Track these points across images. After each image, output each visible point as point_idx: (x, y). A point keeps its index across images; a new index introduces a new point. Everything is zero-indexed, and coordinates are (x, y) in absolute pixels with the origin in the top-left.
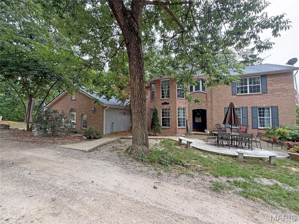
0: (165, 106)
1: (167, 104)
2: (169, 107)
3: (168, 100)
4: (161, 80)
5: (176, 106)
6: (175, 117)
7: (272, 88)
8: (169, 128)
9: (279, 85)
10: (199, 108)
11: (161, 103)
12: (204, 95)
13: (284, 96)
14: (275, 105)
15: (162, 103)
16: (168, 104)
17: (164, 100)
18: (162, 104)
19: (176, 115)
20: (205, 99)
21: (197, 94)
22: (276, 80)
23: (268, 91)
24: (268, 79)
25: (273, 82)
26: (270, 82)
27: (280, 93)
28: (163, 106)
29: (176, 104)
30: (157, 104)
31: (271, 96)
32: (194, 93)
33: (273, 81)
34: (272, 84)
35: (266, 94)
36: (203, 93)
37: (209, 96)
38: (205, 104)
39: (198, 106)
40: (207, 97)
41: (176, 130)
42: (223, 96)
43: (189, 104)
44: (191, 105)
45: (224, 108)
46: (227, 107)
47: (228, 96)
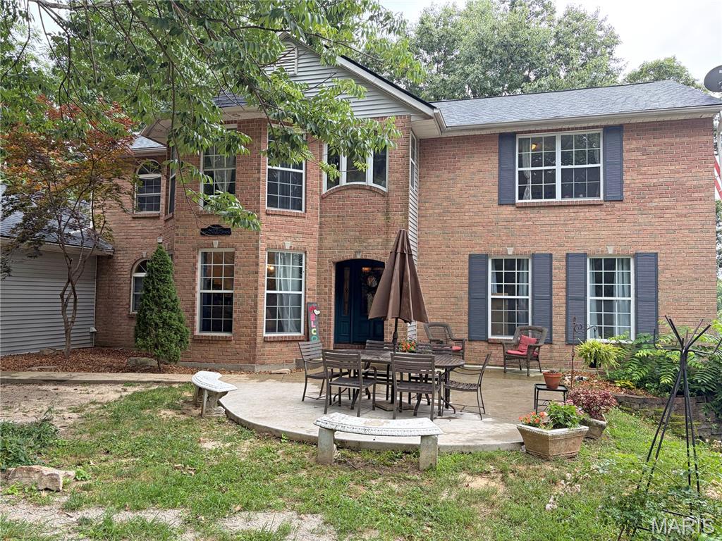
1: (221, 234)
2: (229, 246)
6: (253, 292)
7: (639, 179)
8: (227, 340)
9: (664, 170)
11: (198, 231)
12: (379, 201)
13: (679, 215)
14: (648, 251)
15: (202, 230)
16: (227, 232)
17: (210, 215)
18: (204, 232)
19: (258, 281)
22: (655, 148)
23: (626, 194)
24: (626, 146)
25: (644, 157)
26: (634, 156)
27: (666, 202)
28: (207, 240)
29: (258, 233)
31: (636, 212)
32: (343, 188)
33: (644, 151)
34: (640, 163)
35: (618, 205)
36: (374, 192)
37: (397, 207)
38: (380, 240)
39: (356, 246)
40: (387, 208)
41: (255, 347)
42: (467, 207)
43: (321, 239)
44: (331, 241)
45: (467, 257)
46: (480, 253)
47: (484, 209)
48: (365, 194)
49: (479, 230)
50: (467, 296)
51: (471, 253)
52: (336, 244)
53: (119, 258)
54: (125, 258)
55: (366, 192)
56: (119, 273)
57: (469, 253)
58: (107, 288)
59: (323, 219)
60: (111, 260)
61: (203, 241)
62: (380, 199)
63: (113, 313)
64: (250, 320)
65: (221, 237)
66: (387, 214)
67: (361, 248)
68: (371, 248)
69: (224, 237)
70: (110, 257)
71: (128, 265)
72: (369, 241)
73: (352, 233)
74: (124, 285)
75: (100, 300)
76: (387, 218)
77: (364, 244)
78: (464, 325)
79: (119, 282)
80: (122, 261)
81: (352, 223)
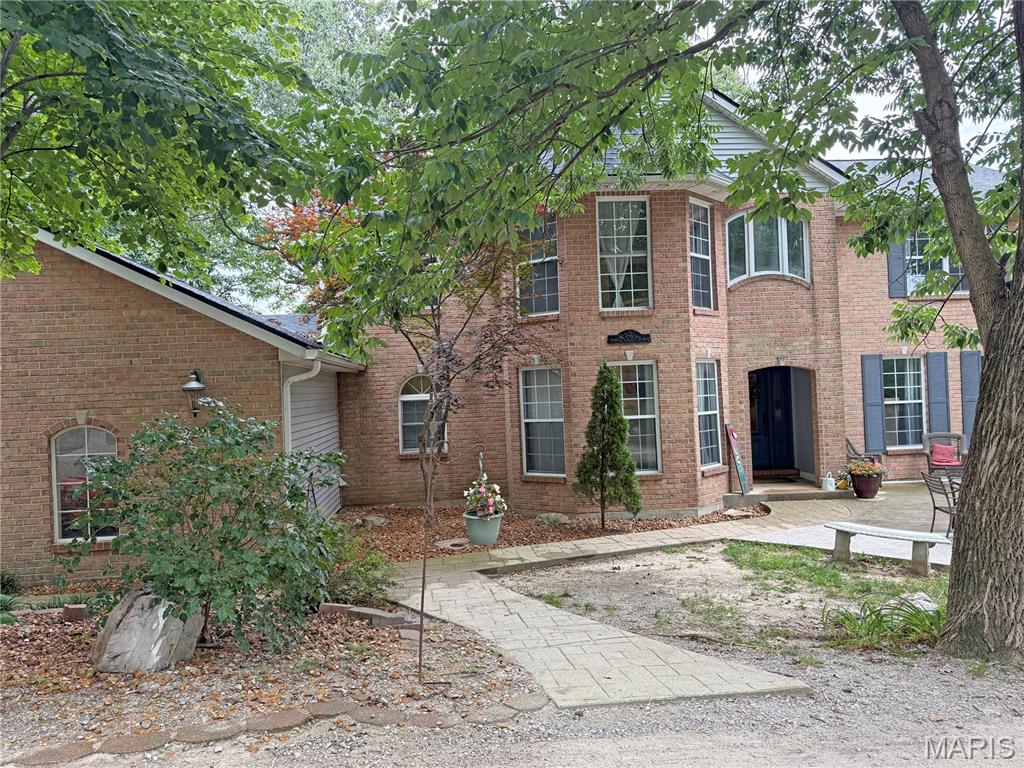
0: (630, 354)
1: (637, 342)
2: (649, 357)
3: (641, 316)
4: (599, 199)
5: (688, 350)
6: (687, 415)
8: (656, 480)
10: (782, 364)
11: (604, 338)
12: (801, 292)
15: (610, 337)
16: (646, 339)
17: (619, 317)
18: (611, 340)
19: (690, 401)
20: (806, 318)
21: (768, 285)
28: (616, 349)
29: (688, 340)
30: (577, 339)
32: (752, 281)
36: (796, 283)
37: (824, 302)
38: (807, 343)
39: (778, 351)
40: (814, 303)
41: (696, 485)
42: (855, 300)
43: (730, 342)
44: (743, 345)
45: (859, 358)
46: (874, 353)
47: (874, 303)
48: (784, 287)
49: (869, 326)
50: (861, 403)
51: (864, 353)
52: (750, 349)
53: (376, 375)
54: (389, 374)
55: (785, 284)
56: (379, 397)
57: (861, 353)
58: (358, 419)
59: (732, 318)
60: (361, 379)
61: (610, 352)
62: (804, 292)
63: (372, 455)
64: (685, 452)
65: (636, 346)
66: (813, 311)
67: (784, 353)
68: (796, 353)
69: (641, 346)
70: (361, 373)
71: (393, 385)
72: (794, 344)
73: (771, 335)
74: (388, 413)
75: (347, 438)
76: (814, 316)
77: (789, 348)
78: (859, 437)
79: (380, 410)
80: (382, 379)
81: (770, 322)
